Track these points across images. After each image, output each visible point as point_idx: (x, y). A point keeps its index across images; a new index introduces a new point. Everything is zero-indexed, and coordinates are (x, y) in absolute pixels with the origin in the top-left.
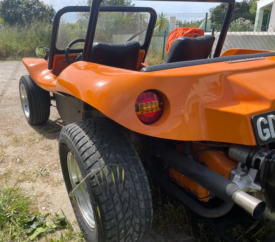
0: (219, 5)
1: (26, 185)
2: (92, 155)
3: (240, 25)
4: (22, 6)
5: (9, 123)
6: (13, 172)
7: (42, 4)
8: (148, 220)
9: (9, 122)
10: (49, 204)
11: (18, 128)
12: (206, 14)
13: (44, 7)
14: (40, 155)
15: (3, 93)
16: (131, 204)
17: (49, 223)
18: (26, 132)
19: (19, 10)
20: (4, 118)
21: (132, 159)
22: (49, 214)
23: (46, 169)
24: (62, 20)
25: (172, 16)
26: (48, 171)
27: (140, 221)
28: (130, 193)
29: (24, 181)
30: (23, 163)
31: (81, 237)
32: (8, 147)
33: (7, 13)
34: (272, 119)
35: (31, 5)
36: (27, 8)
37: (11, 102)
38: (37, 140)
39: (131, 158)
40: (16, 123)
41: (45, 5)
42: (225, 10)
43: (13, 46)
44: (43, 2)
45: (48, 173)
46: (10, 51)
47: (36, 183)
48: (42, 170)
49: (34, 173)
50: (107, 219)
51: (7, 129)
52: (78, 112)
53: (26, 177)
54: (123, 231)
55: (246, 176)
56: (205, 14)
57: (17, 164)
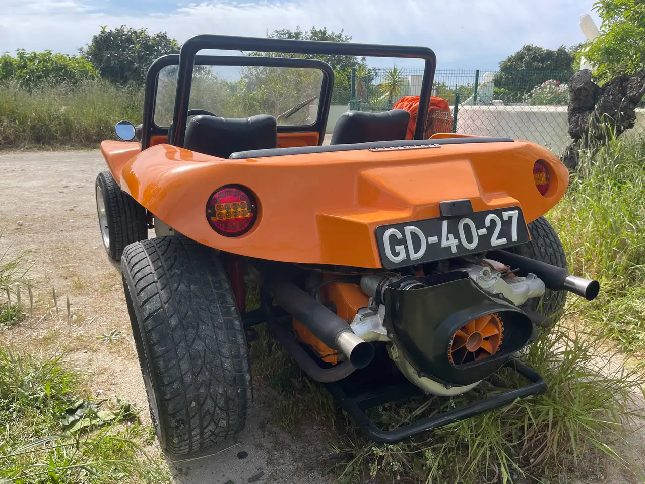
0: (514, 55)
1: (80, 357)
2: (151, 284)
3: (550, 93)
4: (134, 47)
5: (74, 257)
6: (60, 336)
7: (172, 45)
8: (239, 391)
9: (75, 255)
10: (111, 385)
11: (88, 265)
12: (475, 72)
13: (176, 49)
14: (116, 309)
15: (75, 207)
16: (208, 361)
17: (104, 414)
18: (101, 273)
19: (128, 54)
20: (66, 249)
21: (217, 293)
22: (107, 400)
23: (120, 332)
24: (212, 75)
25: (415, 74)
26: (123, 336)
27: (226, 391)
28: (206, 344)
29: (77, 350)
30: (82, 322)
31: (152, 433)
32: (61, 296)
33: (105, 58)
34: (411, 232)
35: (153, 46)
36: (143, 52)
37: (86, 221)
38: (117, 286)
39: (216, 291)
40: (87, 258)
41: (179, 46)
42: (523, 65)
43: (112, 122)
44: (176, 41)
45: (124, 338)
46: (106, 131)
47: (98, 353)
48: (113, 334)
49: (97, 338)
50: (166, 383)
51: (68, 268)
52: (170, 230)
53: (82, 345)
54: (194, 404)
55: (373, 316)
56: (473, 72)
57: (71, 324)
